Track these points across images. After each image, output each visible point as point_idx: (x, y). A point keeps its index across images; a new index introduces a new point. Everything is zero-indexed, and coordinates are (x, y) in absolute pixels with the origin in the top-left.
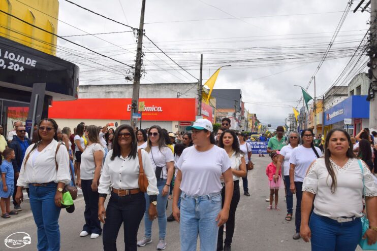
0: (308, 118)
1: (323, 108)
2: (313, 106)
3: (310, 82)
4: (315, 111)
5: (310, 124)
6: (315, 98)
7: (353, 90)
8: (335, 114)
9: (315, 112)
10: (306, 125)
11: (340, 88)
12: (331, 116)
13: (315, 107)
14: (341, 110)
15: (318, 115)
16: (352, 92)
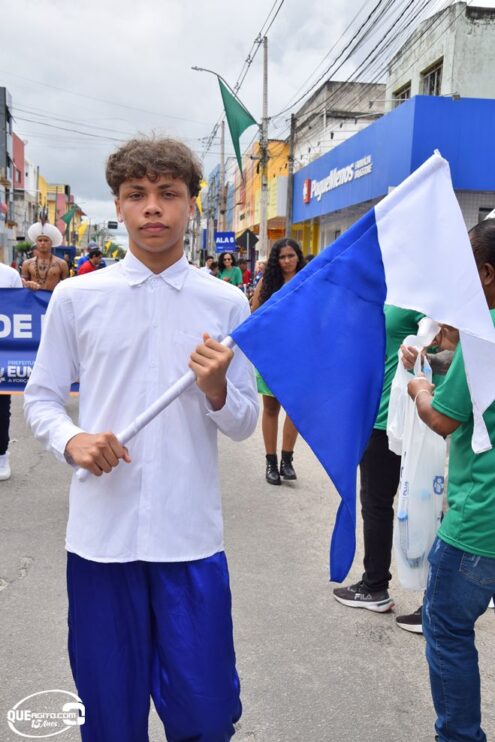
0: (238, 198)
1: (291, 158)
2: (256, 151)
3: (249, 61)
4: (265, 167)
5: (242, 217)
6: (267, 120)
7: (408, 85)
8: (339, 177)
9: (265, 174)
10: (231, 222)
11: (347, 86)
12: (319, 188)
13: (264, 156)
14: (359, 163)
15: (271, 183)
16: (403, 92)
